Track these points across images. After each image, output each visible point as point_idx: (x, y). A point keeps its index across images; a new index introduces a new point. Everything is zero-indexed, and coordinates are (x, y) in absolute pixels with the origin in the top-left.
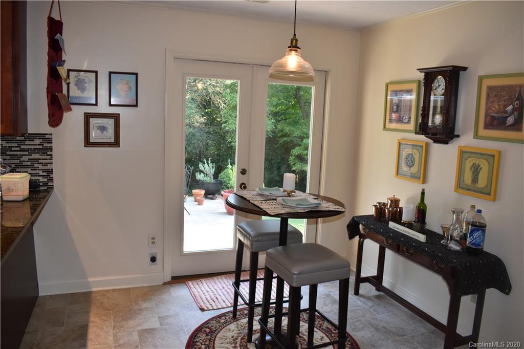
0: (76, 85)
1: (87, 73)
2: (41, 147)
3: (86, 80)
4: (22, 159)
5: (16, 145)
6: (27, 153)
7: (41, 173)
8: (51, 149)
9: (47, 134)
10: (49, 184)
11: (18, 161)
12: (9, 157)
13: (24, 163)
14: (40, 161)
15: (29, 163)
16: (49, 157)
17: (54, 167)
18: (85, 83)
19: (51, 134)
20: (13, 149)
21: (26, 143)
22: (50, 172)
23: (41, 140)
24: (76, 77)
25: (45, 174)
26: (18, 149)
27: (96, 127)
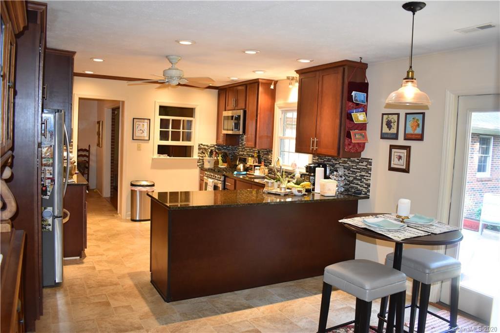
0: (386, 125)
1: (393, 115)
2: (366, 167)
3: (392, 121)
4: (357, 175)
5: (355, 165)
6: (359, 171)
7: (365, 186)
8: (370, 170)
9: (369, 159)
10: (368, 194)
11: (355, 176)
12: (351, 172)
13: (357, 178)
14: (365, 177)
15: (360, 178)
16: (369, 175)
17: (371, 182)
18: (391, 122)
19: (371, 159)
20: (354, 167)
21: (360, 164)
22: (369, 185)
23: (366, 163)
24: (387, 119)
25: (366, 186)
26: (355, 167)
27: (396, 156)
